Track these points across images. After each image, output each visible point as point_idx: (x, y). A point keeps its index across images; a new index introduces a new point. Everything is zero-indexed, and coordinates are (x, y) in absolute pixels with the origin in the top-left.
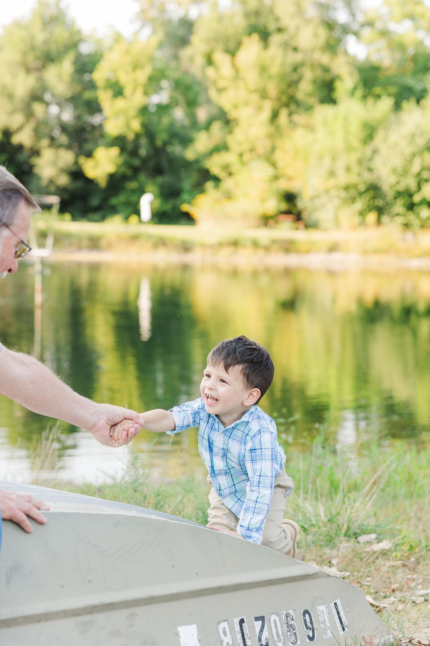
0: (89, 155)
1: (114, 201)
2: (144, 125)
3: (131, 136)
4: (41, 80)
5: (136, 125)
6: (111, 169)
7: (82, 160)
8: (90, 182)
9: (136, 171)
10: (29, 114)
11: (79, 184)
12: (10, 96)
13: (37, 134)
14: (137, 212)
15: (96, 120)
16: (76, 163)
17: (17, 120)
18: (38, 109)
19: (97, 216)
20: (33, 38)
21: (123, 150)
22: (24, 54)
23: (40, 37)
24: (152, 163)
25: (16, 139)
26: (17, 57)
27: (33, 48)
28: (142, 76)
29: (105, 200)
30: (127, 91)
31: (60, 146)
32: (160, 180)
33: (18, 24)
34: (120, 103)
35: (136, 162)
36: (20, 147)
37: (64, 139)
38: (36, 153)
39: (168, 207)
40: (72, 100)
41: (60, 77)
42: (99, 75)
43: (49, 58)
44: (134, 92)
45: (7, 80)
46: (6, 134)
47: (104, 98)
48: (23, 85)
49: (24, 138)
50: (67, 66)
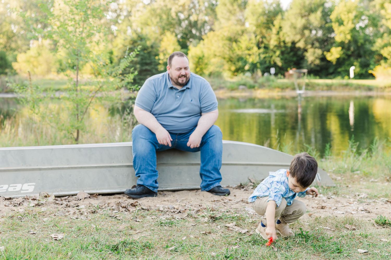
0: (329, 51)
1: (340, 70)
2: (352, 36)
3: (347, 42)
4: (308, 20)
5: (349, 37)
6: (338, 56)
7: (325, 53)
8: (329, 62)
9: (349, 56)
10: (303, 35)
12: (295, 28)
13: (306, 43)
14: (349, 75)
15: (332, 35)
16: (323, 54)
17: (298, 37)
18: (307, 32)
19: (332, 76)
20: (304, 3)
21: (343, 48)
22: (301, 10)
23: (307, 3)
24: (356, 53)
25: (297, 46)
26: (298, 11)
27: (304, 7)
28: (352, 16)
29: (336, 69)
30: (345, 23)
31: (316, 48)
32: (359, 60)
34: (342, 28)
35: (349, 53)
36: (299, 49)
37: (317, 44)
38: (306, 50)
39: (363, 71)
40: (321, 28)
41: (316, 18)
42: (333, 17)
43: (312, 11)
44: (348, 23)
45: (294, 21)
46: (294, 43)
47: (335, 26)
48: (300, 23)
49: (301, 45)
50: (319, 14)
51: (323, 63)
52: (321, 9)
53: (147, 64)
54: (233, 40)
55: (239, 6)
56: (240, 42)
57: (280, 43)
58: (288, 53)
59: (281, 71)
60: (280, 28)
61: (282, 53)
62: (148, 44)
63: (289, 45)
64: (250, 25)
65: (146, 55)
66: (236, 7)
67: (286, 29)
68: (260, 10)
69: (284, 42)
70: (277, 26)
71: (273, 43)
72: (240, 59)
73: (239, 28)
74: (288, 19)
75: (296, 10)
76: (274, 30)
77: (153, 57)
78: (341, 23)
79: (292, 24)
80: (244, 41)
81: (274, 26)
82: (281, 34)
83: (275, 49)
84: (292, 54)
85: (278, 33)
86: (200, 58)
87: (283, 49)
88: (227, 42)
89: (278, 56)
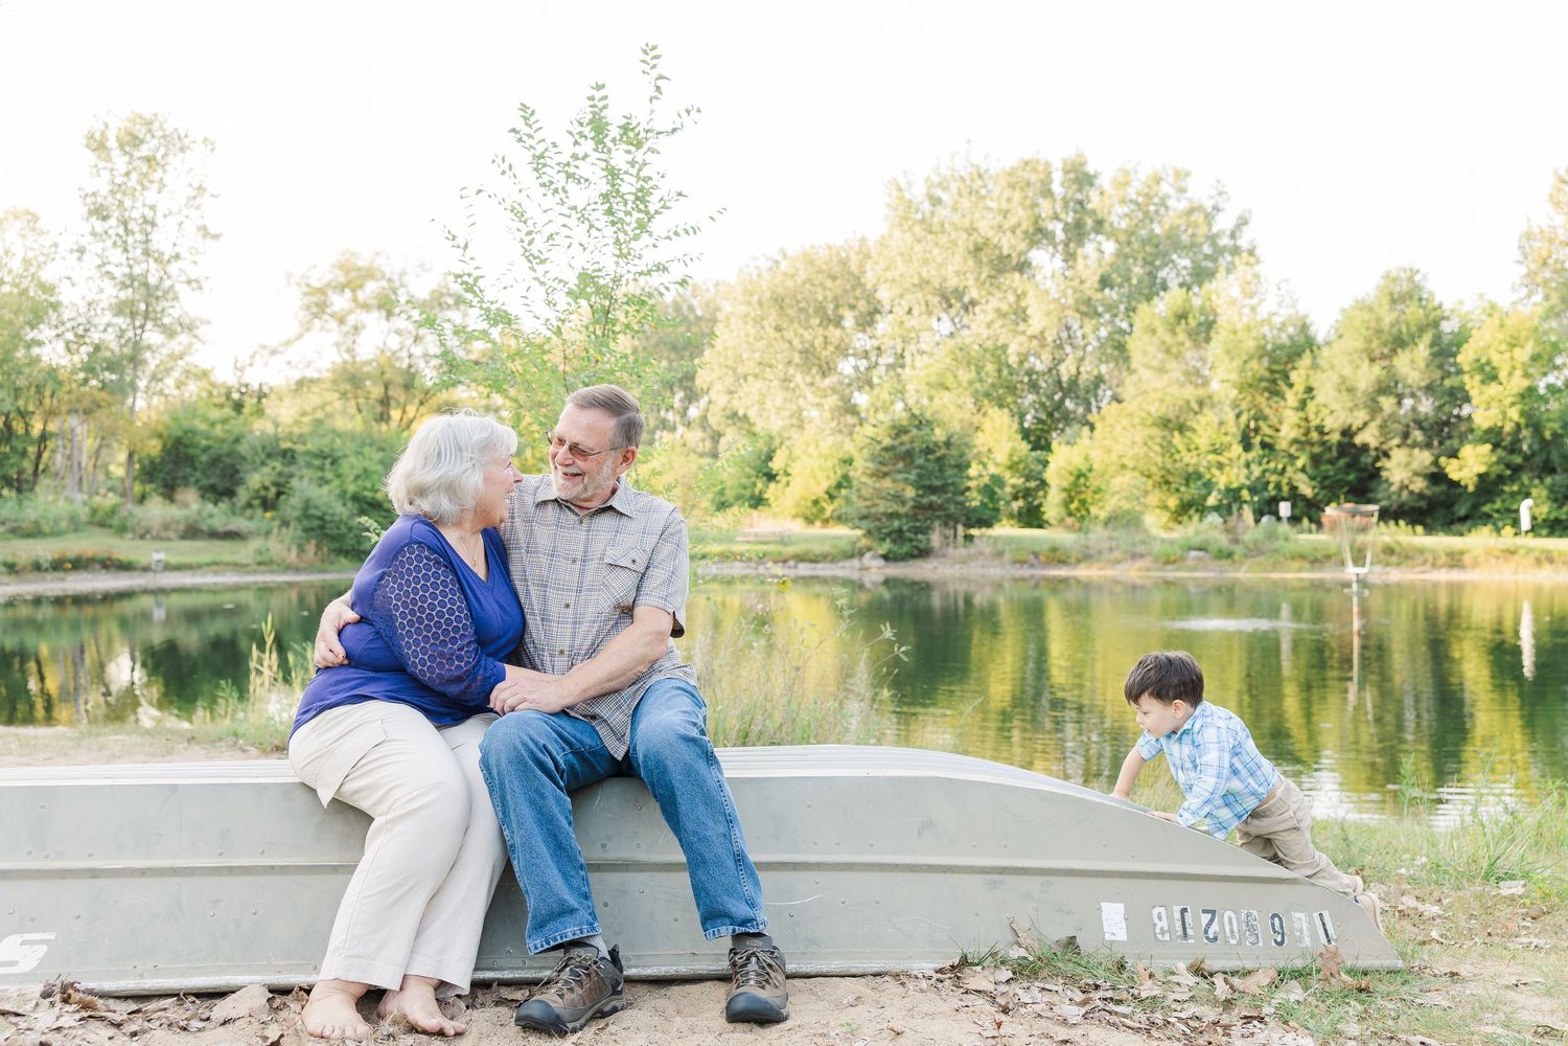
0: (1454, 454)
1: (1487, 508)
2: (1523, 413)
3: (1508, 427)
4: (1388, 369)
5: (1514, 414)
6: (1482, 469)
7: (1443, 460)
8: (1455, 484)
9: (1516, 470)
10: (1374, 409)
11: (1441, 488)
12: (1351, 391)
13: (1385, 432)
14: (1516, 523)
15: (1466, 410)
16: (1436, 463)
17: (1362, 416)
19: (1464, 528)
20: (1378, 320)
21: (1496, 446)
22: (1368, 340)
23: (1388, 319)
24: (1538, 460)
25: (1358, 440)
26: (1360, 344)
27: (1379, 332)
28: (1523, 354)
29: (1475, 507)
30: (1502, 375)
31: (1415, 445)
32: (1548, 480)
33: (1362, 306)
34: (1493, 389)
35: (1518, 460)
36: (1365, 448)
37: (1418, 435)
38: (1384, 454)
40: (1429, 389)
41: (1412, 365)
42: (1465, 358)
43: (1399, 343)
44: (1510, 374)
45: (1347, 371)
46: (1347, 433)
47: (1472, 384)
48: (1367, 376)
49: (1369, 437)
50: (1422, 350)
51: (1437, 489)
52: (1427, 338)
53: (933, 490)
54: (1174, 425)
55: (1190, 334)
56: (1194, 430)
57: (1307, 433)
58: (1331, 462)
59: (1308, 511)
60: (1309, 390)
61: (1316, 460)
62: (939, 435)
63: (1335, 438)
64: (1223, 382)
65: (931, 466)
66: (1182, 337)
67: (1326, 393)
68: (1251, 344)
69: (1320, 430)
70: (1299, 387)
71: (1288, 432)
72: (1191, 477)
73: (1190, 393)
74: (1332, 367)
75: (1354, 343)
76: (1292, 398)
77: (950, 472)
78: (1491, 376)
79: (1343, 379)
80: (1205, 429)
81: (1291, 386)
82: (1311, 407)
83: (1293, 450)
84: (1342, 462)
85: (1303, 405)
86: (1080, 475)
87: (1317, 450)
88: (1157, 432)
89: (1303, 470)
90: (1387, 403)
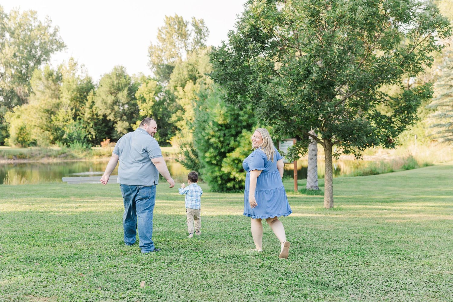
0: (135, 123)
2: (152, 112)
4: (116, 97)
5: (150, 112)
7: (132, 125)
10: (113, 109)
12: (106, 103)
13: (115, 116)
16: (130, 126)
17: (109, 111)
20: (113, 82)
22: (110, 88)
23: (116, 82)
25: (108, 118)
26: (108, 89)
27: (113, 85)
30: (147, 101)
31: (123, 120)
33: (109, 77)
34: (145, 105)
36: (110, 121)
37: (125, 117)
38: (115, 123)
39: (163, 140)
40: (127, 103)
41: (123, 96)
42: (137, 95)
43: (119, 90)
44: (149, 100)
45: (104, 97)
46: (105, 116)
47: (139, 103)
48: (110, 99)
49: (111, 117)
50: (126, 92)
52: (126, 89)
54: (51, 112)
55: (53, 81)
56: (58, 115)
57: (93, 116)
58: (100, 125)
59: (96, 142)
60: (93, 102)
61: (95, 124)
63: (101, 117)
64: (66, 98)
66: (51, 82)
67: (98, 104)
68: (75, 87)
69: (97, 115)
70: (90, 101)
71: (87, 115)
72: (57, 129)
73: (55, 101)
74: (100, 96)
75: (106, 88)
76: (88, 104)
78: (144, 100)
79: (103, 99)
80: (62, 114)
81: (87, 100)
82: (94, 107)
83: (89, 121)
84: (104, 125)
85: (91, 107)
86: (22, 129)
87: (96, 121)
88: (47, 114)
89: (92, 127)
90: (116, 108)
